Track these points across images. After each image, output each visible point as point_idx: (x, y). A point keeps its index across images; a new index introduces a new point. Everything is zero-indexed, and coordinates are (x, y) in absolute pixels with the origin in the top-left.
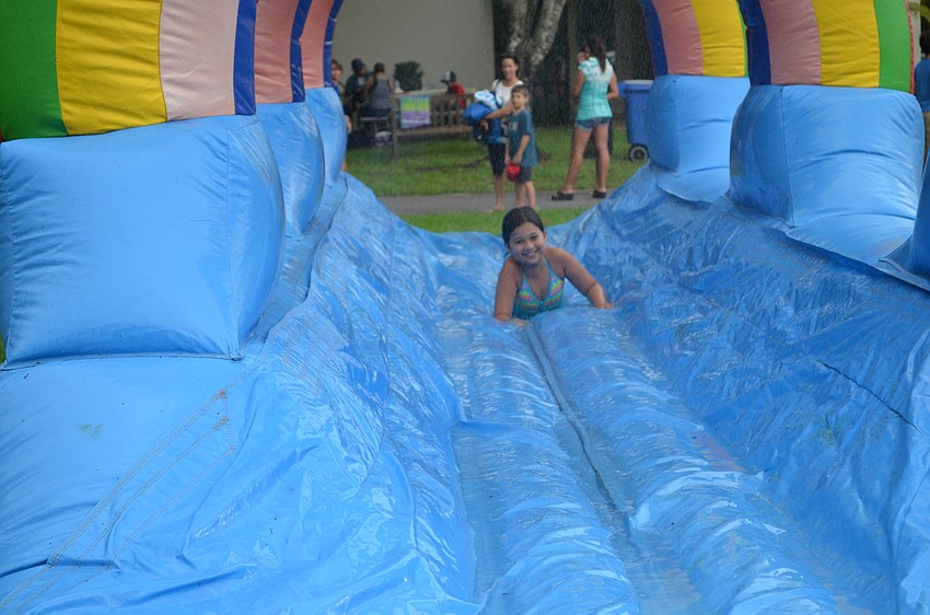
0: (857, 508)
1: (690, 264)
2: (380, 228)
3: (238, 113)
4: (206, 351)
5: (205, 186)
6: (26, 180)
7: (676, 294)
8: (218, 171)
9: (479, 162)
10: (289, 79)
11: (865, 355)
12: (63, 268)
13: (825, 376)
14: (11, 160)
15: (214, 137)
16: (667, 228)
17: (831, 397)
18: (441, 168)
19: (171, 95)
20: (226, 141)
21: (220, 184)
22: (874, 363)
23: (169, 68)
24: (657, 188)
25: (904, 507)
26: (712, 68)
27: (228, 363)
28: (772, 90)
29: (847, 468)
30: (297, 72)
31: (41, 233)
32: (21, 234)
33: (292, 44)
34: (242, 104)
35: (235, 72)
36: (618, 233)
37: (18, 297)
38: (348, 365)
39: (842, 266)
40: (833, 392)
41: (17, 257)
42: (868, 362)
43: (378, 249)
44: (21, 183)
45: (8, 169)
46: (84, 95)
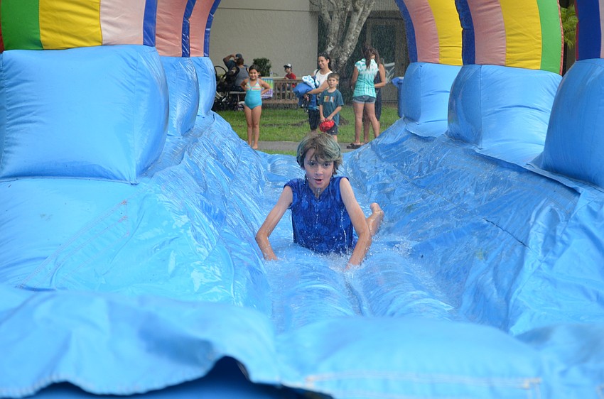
0: (493, 293)
1: (420, 172)
2: (233, 144)
3: (145, 44)
4: (116, 178)
5: (122, 83)
6: (16, 73)
7: (409, 189)
8: (130, 76)
9: (302, 122)
10: (180, 42)
11: (509, 214)
12: (35, 125)
13: (485, 226)
14: (8, 61)
15: (129, 55)
16: (409, 153)
17: (487, 238)
18: (279, 126)
19: (106, 30)
20: (136, 58)
21: (131, 83)
22: (513, 218)
23: (105, 13)
24: (406, 130)
25: (517, 290)
26: (445, 59)
27: (130, 186)
28: (475, 67)
29: (490, 273)
30: (186, 39)
31: (23, 104)
32: (12, 104)
33: (184, 22)
34: (147, 39)
35: (144, 20)
36: (380, 157)
37: (8, 141)
38: (202, 201)
39: (503, 167)
40: (489, 235)
41: (8, 118)
42: (511, 217)
43: (230, 154)
44: (14, 75)
45: (7, 67)
46: (55, 26)
